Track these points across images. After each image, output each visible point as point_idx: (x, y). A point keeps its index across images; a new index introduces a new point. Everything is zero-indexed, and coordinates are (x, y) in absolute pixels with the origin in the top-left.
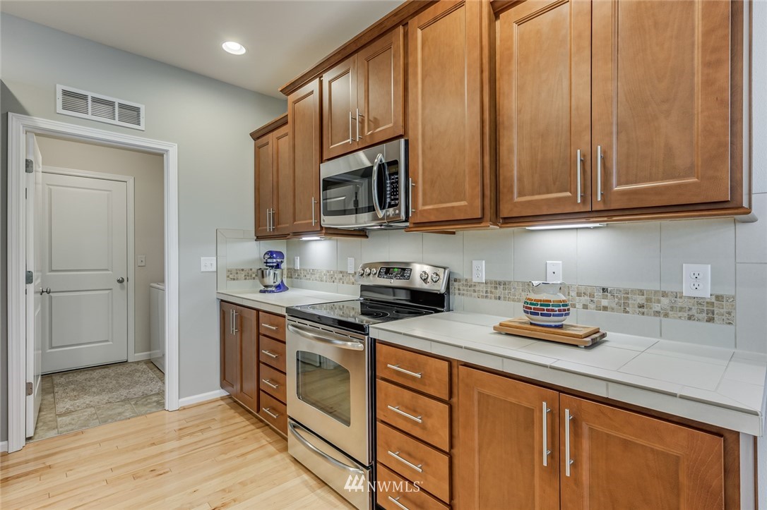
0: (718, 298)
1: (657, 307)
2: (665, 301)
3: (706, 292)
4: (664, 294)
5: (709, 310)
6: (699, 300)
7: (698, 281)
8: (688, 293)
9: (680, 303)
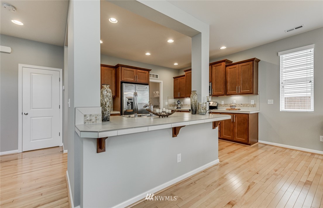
1: (248, 106)
5: (254, 106)
6: (253, 105)
7: (252, 102)
8: (251, 104)
9: (251, 105)
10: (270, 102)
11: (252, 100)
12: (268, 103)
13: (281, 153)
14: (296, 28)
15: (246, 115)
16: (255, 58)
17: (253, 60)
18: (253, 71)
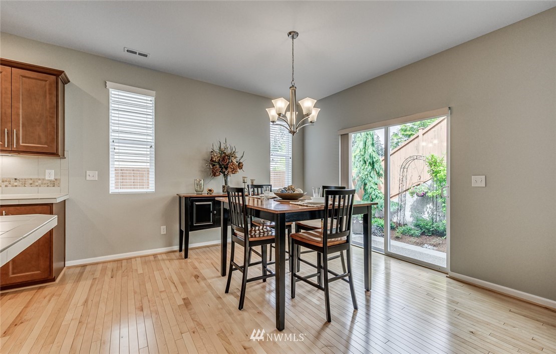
0: (56, 180)
1: (37, 184)
2: (40, 182)
3: (52, 178)
4: (39, 179)
5: (54, 183)
6: (50, 181)
7: (50, 175)
8: (47, 178)
9: (44, 182)
10: (92, 175)
11: (49, 169)
12: (88, 178)
13: (120, 272)
14: (140, 54)
15: (46, 207)
16: (63, 72)
17: (57, 74)
18: (57, 102)
